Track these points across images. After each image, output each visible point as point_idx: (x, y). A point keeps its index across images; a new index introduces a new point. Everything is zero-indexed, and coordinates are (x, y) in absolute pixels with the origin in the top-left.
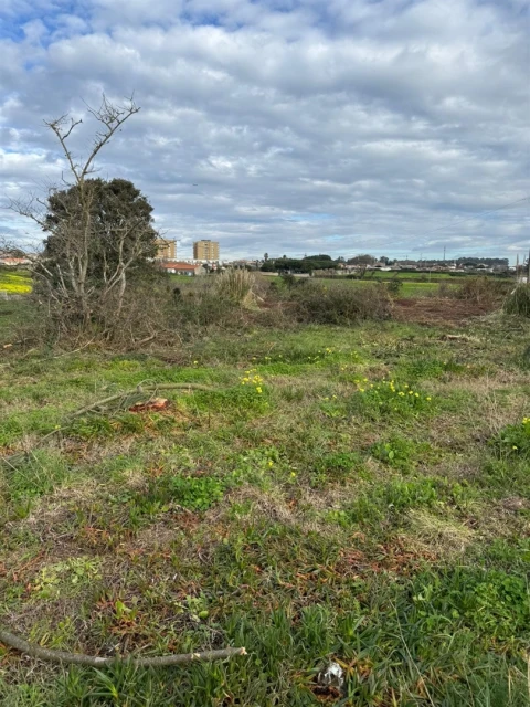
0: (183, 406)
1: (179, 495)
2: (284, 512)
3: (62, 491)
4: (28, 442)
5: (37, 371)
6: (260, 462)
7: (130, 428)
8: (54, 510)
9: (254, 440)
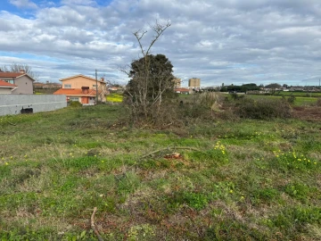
0: (187, 157)
1: (187, 201)
2: (239, 216)
3: (137, 192)
4: (124, 169)
5: (126, 137)
6: (225, 189)
7: (164, 166)
8: (135, 200)
9: (221, 177)
